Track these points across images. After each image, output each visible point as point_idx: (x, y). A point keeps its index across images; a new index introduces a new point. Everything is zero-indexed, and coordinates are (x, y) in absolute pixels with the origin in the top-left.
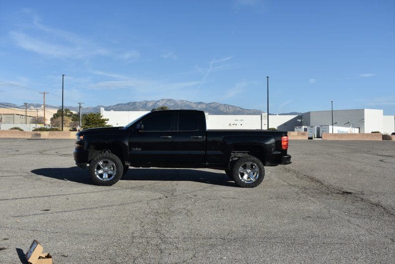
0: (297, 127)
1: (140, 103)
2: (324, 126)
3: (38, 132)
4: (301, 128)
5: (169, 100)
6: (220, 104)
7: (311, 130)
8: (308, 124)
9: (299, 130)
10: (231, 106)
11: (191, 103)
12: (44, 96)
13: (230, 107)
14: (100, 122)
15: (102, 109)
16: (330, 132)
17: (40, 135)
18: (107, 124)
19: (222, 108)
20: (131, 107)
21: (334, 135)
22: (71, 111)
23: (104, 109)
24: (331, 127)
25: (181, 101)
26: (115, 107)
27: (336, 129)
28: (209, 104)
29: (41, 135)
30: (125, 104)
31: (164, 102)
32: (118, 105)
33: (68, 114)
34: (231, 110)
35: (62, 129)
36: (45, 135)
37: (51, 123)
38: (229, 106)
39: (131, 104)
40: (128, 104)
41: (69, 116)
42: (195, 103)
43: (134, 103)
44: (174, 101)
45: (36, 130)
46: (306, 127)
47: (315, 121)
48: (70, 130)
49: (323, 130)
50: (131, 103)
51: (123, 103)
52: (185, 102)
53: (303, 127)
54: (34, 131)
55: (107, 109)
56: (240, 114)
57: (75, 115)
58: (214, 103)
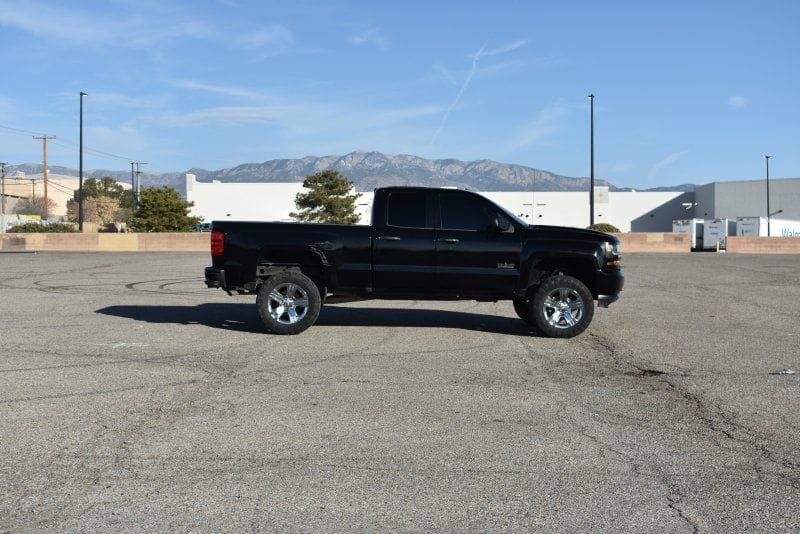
0: (680, 222)
1: (296, 161)
2: (748, 218)
3: (20, 235)
4: (687, 224)
5: (369, 155)
6: (500, 165)
7: (715, 230)
8: (709, 214)
9: (684, 228)
10: (527, 169)
11: (427, 161)
12: (45, 144)
13: (524, 172)
14: (172, 211)
15: (191, 178)
16: (763, 233)
17: (22, 242)
18: (190, 215)
19: (503, 176)
20: (275, 171)
21: (771, 241)
22: (119, 184)
23: (194, 177)
24: (763, 222)
25: (400, 156)
26: (234, 173)
27: (778, 227)
28: (471, 164)
29: (27, 241)
30: (259, 166)
31: (356, 160)
32: (242, 167)
33: (110, 189)
34: (529, 180)
35: (81, 228)
36: (35, 241)
37: (69, 213)
38: (521, 169)
39: (275, 165)
40: (267, 164)
41: (113, 195)
42: (436, 162)
43: (282, 163)
44: (382, 156)
45: (16, 229)
46: (702, 222)
47: (726, 207)
48: (100, 231)
49: (745, 228)
50: (274, 161)
51: (255, 162)
52: (409, 159)
53: (695, 221)
54: (10, 231)
55: (206, 177)
56: (550, 190)
57: (126, 192)
58: (484, 161)
